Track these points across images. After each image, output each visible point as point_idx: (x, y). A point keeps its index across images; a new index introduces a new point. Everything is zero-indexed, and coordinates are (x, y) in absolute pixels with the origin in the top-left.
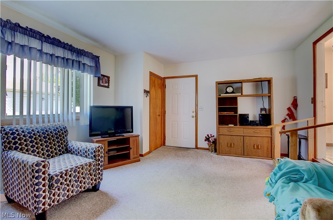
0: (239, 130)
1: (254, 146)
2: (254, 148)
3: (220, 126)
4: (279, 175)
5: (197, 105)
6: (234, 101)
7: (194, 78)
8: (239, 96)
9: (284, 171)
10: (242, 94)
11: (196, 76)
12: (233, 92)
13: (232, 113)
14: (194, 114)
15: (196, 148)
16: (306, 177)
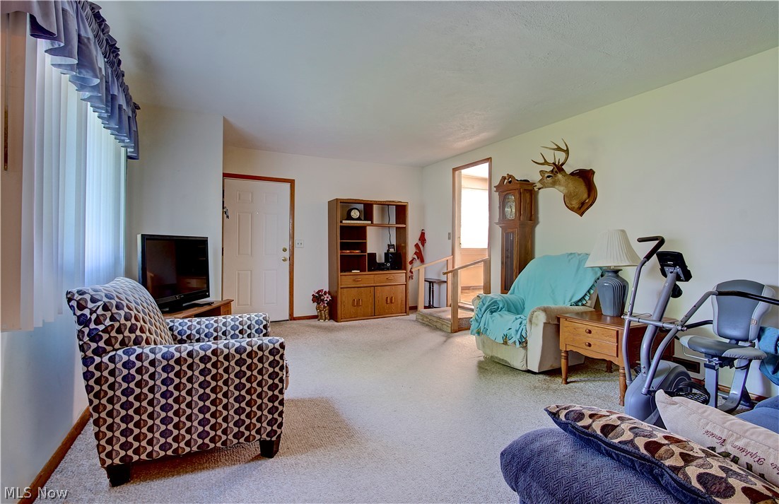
0: (369, 278)
1: (387, 301)
2: (387, 303)
3: (342, 274)
4: (483, 310)
5: (292, 237)
6: (361, 232)
7: (288, 185)
8: (369, 225)
9: (487, 304)
10: (372, 223)
11: (292, 182)
12: (359, 219)
13: (357, 252)
14: (287, 255)
15: (291, 320)
16: (501, 306)
